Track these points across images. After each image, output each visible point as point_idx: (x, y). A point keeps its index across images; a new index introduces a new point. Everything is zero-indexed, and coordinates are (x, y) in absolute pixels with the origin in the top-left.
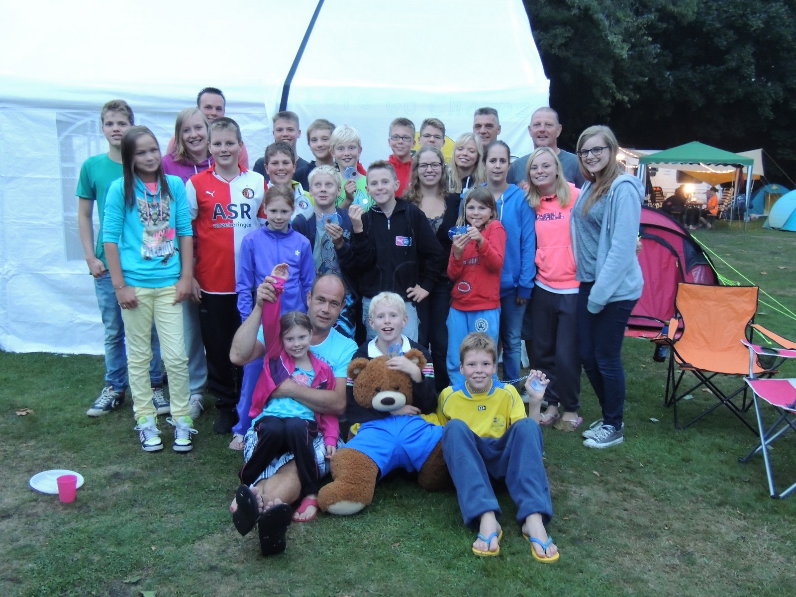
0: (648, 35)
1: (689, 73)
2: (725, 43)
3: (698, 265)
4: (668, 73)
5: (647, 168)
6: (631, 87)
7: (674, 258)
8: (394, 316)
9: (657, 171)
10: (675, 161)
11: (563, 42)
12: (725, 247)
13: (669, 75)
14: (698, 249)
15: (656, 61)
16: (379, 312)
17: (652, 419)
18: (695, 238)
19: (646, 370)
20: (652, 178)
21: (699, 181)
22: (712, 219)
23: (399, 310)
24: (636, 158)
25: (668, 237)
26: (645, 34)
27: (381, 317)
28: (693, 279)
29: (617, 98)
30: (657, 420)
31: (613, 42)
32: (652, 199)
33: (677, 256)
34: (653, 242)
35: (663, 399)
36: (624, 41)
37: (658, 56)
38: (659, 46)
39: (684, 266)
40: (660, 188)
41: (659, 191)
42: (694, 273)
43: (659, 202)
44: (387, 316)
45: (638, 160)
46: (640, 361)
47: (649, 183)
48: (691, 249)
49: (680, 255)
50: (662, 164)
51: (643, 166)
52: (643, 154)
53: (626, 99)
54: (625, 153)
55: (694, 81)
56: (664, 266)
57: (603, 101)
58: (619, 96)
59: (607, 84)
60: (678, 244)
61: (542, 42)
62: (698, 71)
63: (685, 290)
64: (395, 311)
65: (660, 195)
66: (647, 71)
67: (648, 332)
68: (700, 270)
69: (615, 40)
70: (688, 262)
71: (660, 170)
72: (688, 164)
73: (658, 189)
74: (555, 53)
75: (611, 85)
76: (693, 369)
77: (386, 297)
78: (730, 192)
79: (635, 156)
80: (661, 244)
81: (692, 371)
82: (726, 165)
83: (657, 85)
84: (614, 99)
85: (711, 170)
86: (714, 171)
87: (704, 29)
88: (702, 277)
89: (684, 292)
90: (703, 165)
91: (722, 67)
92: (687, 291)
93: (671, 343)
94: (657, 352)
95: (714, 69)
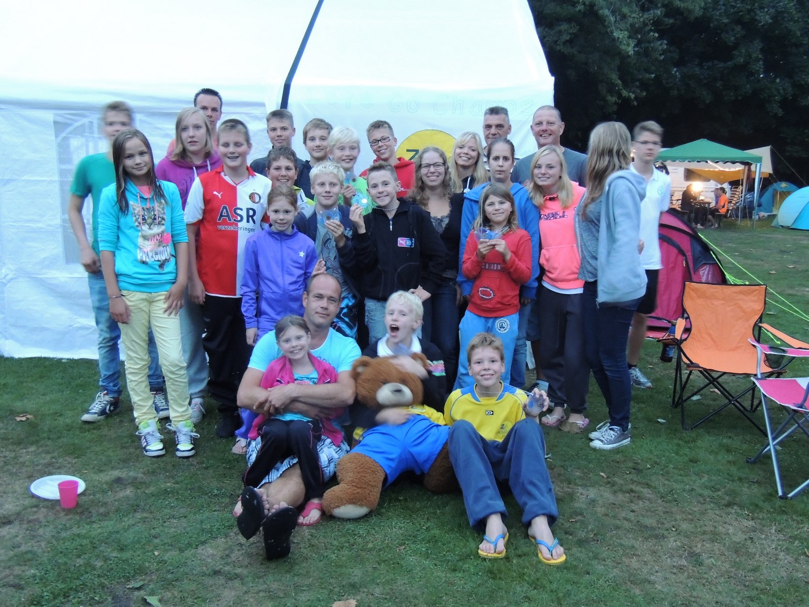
0: (654, 31)
1: (696, 69)
2: (733, 39)
3: (705, 264)
4: (675, 69)
6: (638, 83)
7: (680, 257)
8: (403, 314)
10: (683, 159)
11: (568, 38)
12: (734, 246)
13: (676, 72)
14: (706, 248)
15: (662, 58)
17: (659, 420)
18: (702, 237)
19: (652, 371)
21: (707, 179)
22: (720, 217)
25: (675, 236)
26: (651, 30)
28: (701, 278)
29: (624, 95)
30: (665, 421)
31: (619, 38)
33: (684, 255)
35: (670, 400)
36: (629, 37)
37: (664, 52)
38: (665, 42)
39: (691, 265)
42: (701, 273)
44: (396, 313)
46: (647, 362)
48: (699, 248)
49: (687, 254)
50: (669, 162)
53: (633, 96)
55: (701, 77)
56: (671, 265)
57: (609, 98)
58: (625, 93)
59: (613, 81)
60: (685, 243)
61: (546, 39)
62: (706, 67)
63: (693, 290)
64: (405, 310)
66: (653, 68)
67: (655, 332)
68: (707, 269)
69: (621, 36)
70: (695, 261)
72: (696, 162)
74: (560, 50)
75: (616, 82)
76: (700, 369)
78: (738, 190)
80: (668, 243)
81: (699, 371)
82: (734, 163)
83: (664, 82)
84: (620, 95)
85: (719, 167)
86: (722, 169)
87: (711, 25)
88: (710, 276)
89: (691, 292)
90: (711, 163)
91: (730, 63)
92: (695, 290)
93: (678, 343)
94: (664, 352)
95: (721, 65)
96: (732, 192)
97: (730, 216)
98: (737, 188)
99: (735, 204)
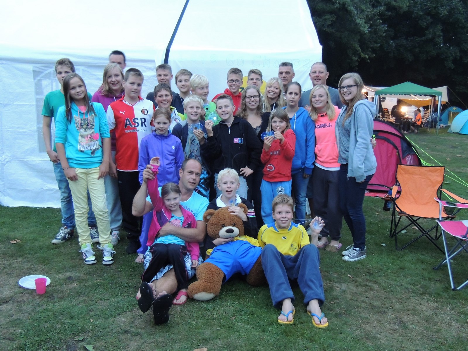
0: (380, 19)
1: (404, 41)
2: (425, 24)
3: (409, 154)
4: (392, 41)
5: (380, 97)
6: (370, 49)
7: (395, 150)
8: (232, 183)
9: (386, 99)
10: (396, 93)
11: (330, 23)
12: (425, 144)
13: (392, 43)
14: (409, 145)
15: (384, 35)
16: (224, 181)
17: (382, 244)
18: (408, 138)
19: (379, 216)
20: (382, 103)
21: (410, 105)
22: (418, 127)
23: (235, 180)
24: (373, 91)
25: (392, 138)
26: (378, 19)
27: (225, 184)
28: (406, 162)
29: (362, 56)
30: (386, 245)
31: (359, 23)
32: (382, 115)
33: (397, 149)
34: (383, 141)
35: (389, 233)
36: (366, 23)
37: (386, 31)
38: (386, 25)
39: (401, 155)
40: (387, 109)
41: (386, 111)
42: (407, 159)
43: (386, 117)
44: (229, 183)
45: (374, 93)
46: (376, 210)
47: (380, 106)
48: (405, 145)
49: (399, 149)
50: (388, 95)
51: (377, 96)
52: (377, 89)
53: (367, 57)
54: (366, 89)
55: (407, 46)
56: (389, 155)
57: (354, 58)
58: (363, 55)
59: (356, 48)
60: (397, 142)
61: (317, 24)
62: (410, 40)
63: (402, 169)
64: (233, 180)
65: (387, 113)
66: (379, 41)
67: (380, 194)
68: (410, 157)
69: (360, 22)
70: (404, 152)
71: (387, 98)
72: (404, 95)
73: (386, 110)
74: (325, 30)
75: (358, 49)
76: (406, 215)
77: (228, 172)
78: (428, 111)
79: (373, 90)
80: (388, 142)
82: (426, 95)
83: (385, 49)
84: (360, 57)
85: (417, 98)
86: (419, 99)
87: (413, 16)
88: (412, 161)
89: (401, 170)
90: (413, 96)
91: (423, 38)
92: (403, 169)
93: (393, 200)
94: (386, 205)
95: (419, 39)
96: (425, 113)
97: (424, 127)
98: (428, 110)
99: (426, 120)
